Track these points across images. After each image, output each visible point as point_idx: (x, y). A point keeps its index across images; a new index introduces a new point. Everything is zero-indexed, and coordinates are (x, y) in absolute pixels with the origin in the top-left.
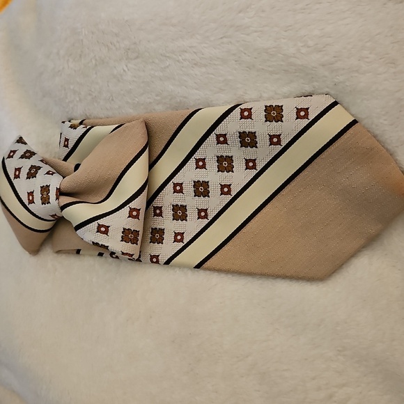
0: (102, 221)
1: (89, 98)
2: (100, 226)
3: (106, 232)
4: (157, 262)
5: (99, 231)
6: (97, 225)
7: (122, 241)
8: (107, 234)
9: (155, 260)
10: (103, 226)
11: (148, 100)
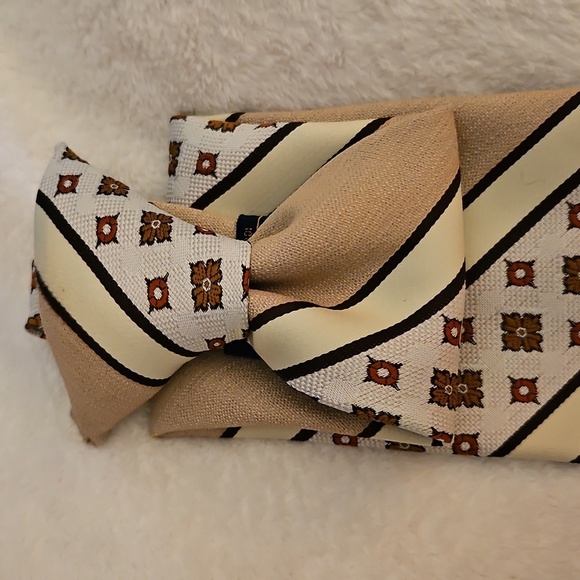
0: (380, 352)
1: (270, 60)
2: (374, 365)
3: (392, 380)
4: (474, 451)
5: (371, 377)
6: (366, 362)
7: (431, 401)
8: (394, 385)
9: (465, 446)
10: (383, 364)
11: (448, 68)
